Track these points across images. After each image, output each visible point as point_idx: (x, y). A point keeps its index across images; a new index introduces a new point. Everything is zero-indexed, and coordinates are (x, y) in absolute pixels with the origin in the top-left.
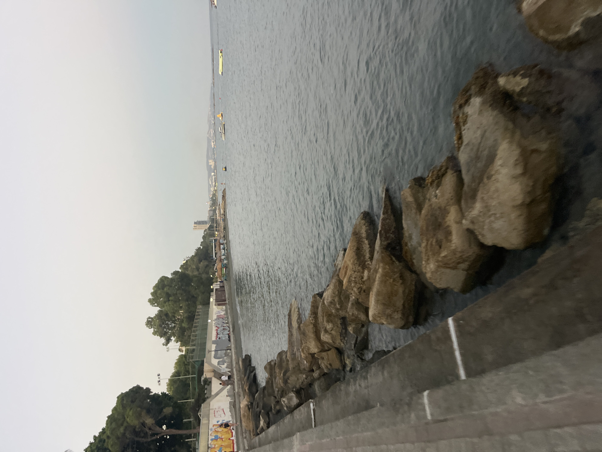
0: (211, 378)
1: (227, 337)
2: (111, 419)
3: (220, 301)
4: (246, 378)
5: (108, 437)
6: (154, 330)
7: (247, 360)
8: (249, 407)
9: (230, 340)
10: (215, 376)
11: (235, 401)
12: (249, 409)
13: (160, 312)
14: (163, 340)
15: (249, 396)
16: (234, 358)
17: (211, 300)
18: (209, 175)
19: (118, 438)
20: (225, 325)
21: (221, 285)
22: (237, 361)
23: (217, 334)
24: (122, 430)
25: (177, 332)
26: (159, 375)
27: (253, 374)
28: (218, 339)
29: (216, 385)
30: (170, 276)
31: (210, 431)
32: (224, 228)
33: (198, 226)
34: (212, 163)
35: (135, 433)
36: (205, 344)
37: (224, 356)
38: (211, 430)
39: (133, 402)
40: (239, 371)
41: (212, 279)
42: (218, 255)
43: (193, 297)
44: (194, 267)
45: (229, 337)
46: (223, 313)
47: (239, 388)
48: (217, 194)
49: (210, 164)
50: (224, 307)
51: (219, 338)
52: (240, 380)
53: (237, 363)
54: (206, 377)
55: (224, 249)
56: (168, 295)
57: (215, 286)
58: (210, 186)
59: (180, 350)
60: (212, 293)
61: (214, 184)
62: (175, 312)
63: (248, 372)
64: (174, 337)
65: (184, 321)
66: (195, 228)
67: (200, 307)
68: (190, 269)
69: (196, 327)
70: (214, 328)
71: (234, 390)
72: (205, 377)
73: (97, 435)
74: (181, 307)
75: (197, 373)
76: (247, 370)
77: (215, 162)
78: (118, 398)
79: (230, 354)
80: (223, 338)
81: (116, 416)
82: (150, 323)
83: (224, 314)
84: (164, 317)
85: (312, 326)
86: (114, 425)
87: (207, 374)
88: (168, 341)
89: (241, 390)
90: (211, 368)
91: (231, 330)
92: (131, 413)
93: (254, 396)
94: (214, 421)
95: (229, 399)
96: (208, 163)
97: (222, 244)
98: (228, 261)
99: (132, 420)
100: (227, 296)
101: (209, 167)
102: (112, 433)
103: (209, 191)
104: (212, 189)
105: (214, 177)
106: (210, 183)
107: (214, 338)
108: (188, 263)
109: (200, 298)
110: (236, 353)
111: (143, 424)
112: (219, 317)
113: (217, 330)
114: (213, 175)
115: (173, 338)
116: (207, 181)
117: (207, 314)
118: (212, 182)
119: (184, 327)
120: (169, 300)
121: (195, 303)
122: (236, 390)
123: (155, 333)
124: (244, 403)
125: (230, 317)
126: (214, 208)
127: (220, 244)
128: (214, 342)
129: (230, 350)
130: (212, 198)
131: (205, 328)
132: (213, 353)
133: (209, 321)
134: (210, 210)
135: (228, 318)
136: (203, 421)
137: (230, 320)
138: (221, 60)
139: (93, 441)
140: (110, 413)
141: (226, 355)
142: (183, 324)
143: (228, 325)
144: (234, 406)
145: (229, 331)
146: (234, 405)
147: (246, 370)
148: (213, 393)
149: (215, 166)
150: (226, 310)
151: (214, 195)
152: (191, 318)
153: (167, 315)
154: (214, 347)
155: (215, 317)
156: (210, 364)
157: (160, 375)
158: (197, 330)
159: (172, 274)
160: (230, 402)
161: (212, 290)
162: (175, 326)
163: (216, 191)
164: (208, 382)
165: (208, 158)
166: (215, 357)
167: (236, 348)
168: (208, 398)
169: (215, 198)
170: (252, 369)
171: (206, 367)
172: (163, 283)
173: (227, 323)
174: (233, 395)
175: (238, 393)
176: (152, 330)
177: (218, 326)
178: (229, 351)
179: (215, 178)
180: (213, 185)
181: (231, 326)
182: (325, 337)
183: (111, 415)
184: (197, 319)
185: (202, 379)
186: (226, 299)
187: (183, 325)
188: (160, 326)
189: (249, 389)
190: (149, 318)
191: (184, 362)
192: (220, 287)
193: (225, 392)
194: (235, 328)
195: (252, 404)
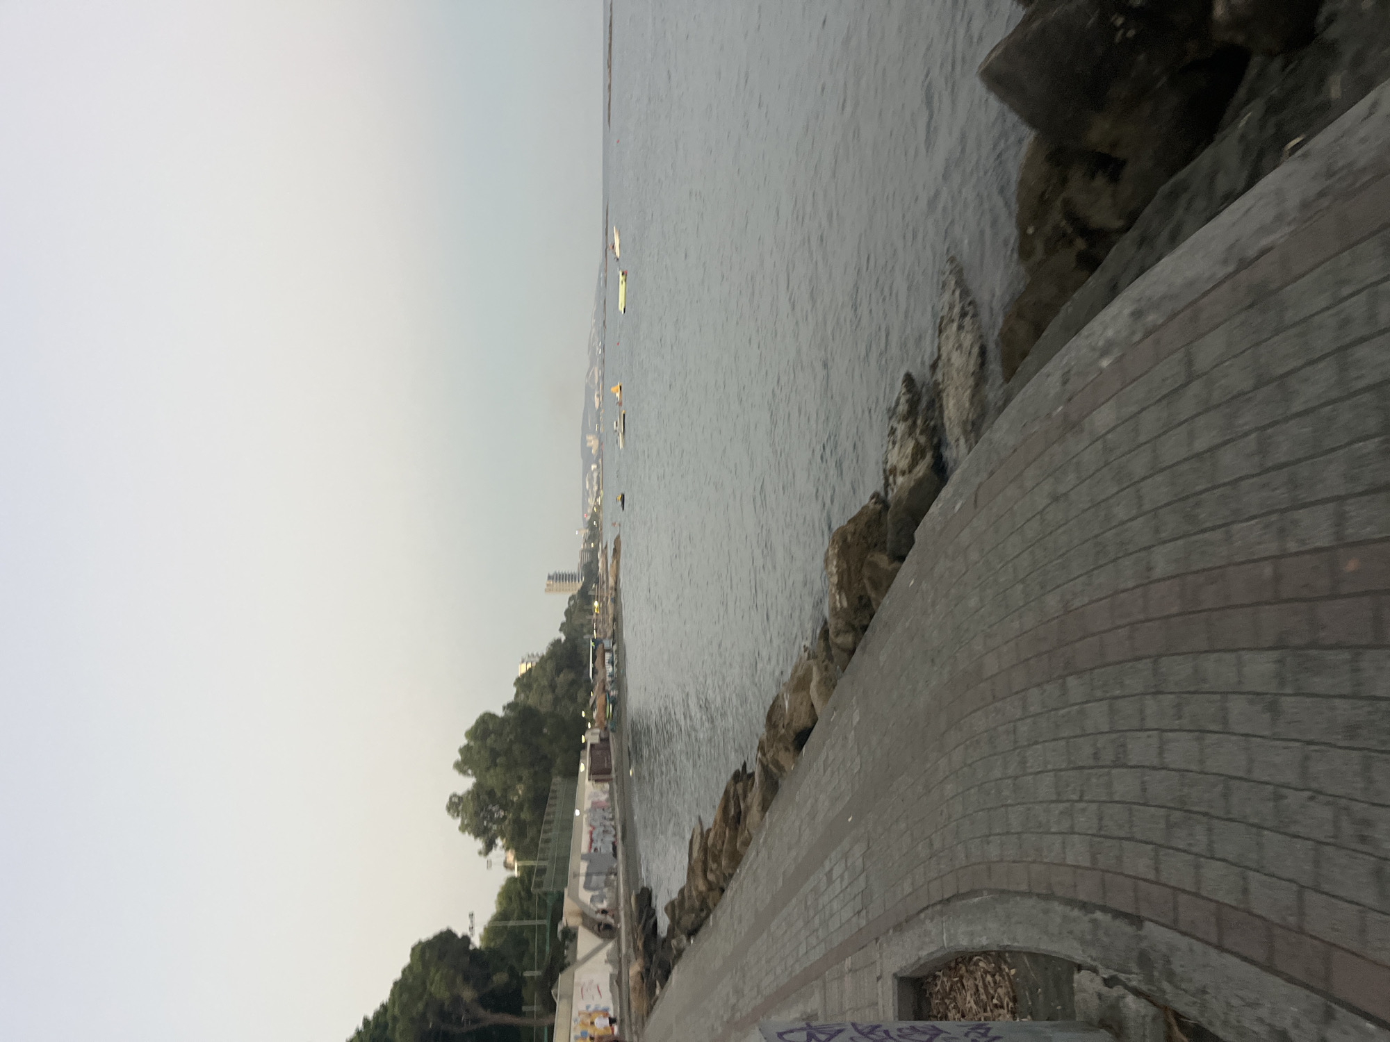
0: (577, 929)
1: (611, 849)
2: (400, 988)
3: (599, 773)
4: (641, 926)
5: (395, 1019)
6: (462, 822)
7: (645, 898)
8: (644, 975)
9: (615, 854)
10: (584, 925)
11: (620, 972)
12: (642, 979)
13: (478, 786)
14: (479, 844)
15: (644, 958)
16: (622, 891)
17: (582, 768)
18: (586, 469)
19: (412, 1020)
20: (608, 823)
21: (603, 736)
22: (628, 896)
23: (592, 841)
24: (420, 1006)
25: (509, 828)
26: (472, 915)
27: (652, 921)
28: (592, 851)
29: (586, 941)
30: (500, 713)
31: (573, 1023)
32: (615, 620)
33: (556, 585)
34: (593, 442)
35: (443, 1015)
36: (566, 859)
37: (603, 885)
38: (576, 1020)
39: (440, 958)
40: (629, 916)
41: (585, 721)
42: (600, 676)
43: (545, 757)
44: (546, 683)
45: (615, 849)
46: (604, 797)
47: (628, 947)
48: (601, 515)
49: (588, 444)
50: (607, 786)
51: (596, 850)
52: (632, 931)
53: (628, 901)
54: (567, 925)
55: (612, 663)
56: (494, 754)
57: (590, 737)
58: (585, 494)
59: (507, 866)
60: (582, 753)
61: (595, 488)
62: (507, 789)
63: (644, 917)
64: (502, 839)
65: (525, 809)
66: (549, 589)
67: (557, 779)
68: (535, 686)
69: (550, 822)
70: (586, 829)
71: (619, 950)
72: (565, 924)
73: (370, 1016)
74: (520, 779)
75: (549, 916)
76: (643, 913)
77: (601, 444)
78: (413, 949)
79: (615, 884)
80: (603, 851)
81: (410, 980)
82: (455, 805)
83: (607, 800)
84: (484, 797)
85: (700, 864)
86: (405, 997)
87: (569, 919)
88: (490, 846)
89: (631, 950)
90: (576, 908)
91: (619, 835)
92: (437, 978)
93: (651, 957)
94: (579, 1005)
95: (609, 969)
96: (584, 441)
97: (610, 651)
98: (619, 692)
99: (438, 989)
100: (613, 762)
101: (585, 450)
102: (402, 1012)
103: (585, 504)
104: (591, 501)
105: (595, 475)
106: (587, 487)
107: (584, 848)
108: (533, 673)
109: (558, 761)
110: (627, 882)
111: (457, 1000)
112: (595, 806)
113: (591, 833)
114: (594, 469)
115: (499, 842)
116: (581, 482)
117: (571, 799)
118: (591, 486)
119: (525, 821)
120: (496, 765)
121: (547, 771)
122: (624, 951)
123: (463, 828)
124: (635, 968)
125: (617, 810)
126: (592, 545)
127: (605, 651)
128: (584, 857)
129: (616, 874)
130: (590, 522)
131: (568, 825)
132: (582, 879)
133: (577, 813)
134: (583, 551)
135: (613, 810)
136: (561, 1007)
137: (618, 816)
138: (622, 288)
139: (361, 1026)
140: (398, 975)
141: (608, 884)
142: (521, 814)
143: (613, 823)
144: (619, 982)
145: (615, 836)
146: (617, 981)
147: (641, 912)
148: (580, 956)
149: (600, 453)
150: (611, 793)
151: (595, 516)
152: (540, 800)
153: (491, 793)
154: (584, 867)
155: (587, 805)
156: (575, 899)
157: (475, 916)
158: (551, 830)
159: (504, 708)
160: (611, 976)
161: (584, 746)
162: (505, 817)
163: (599, 507)
164: (571, 935)
165: (585, 431)
166: (587, 886)
167: (627, 871)
168: (569, 964)
169: (597, 523)
170: (651, 913)
171: (568, 905)
172: (485, 728)
173: (612, 819)
174: (618, 961)
175: (626, 954)
176: (458, 821)
177: (594, 824)
178: (613, 877)
179: (598, 477)
180: (592, 492)
181: (619, 828)
182: (711, 877)
183: (400, 980)
184: (551, 805)
185: (560, 928)
186: (611, 769)
187: (523, 816)
188: (476, 814)
189: (645, 945)
190: (455, 795)
191: (520, 893)
192: (601, 740)
193: (602, 955)
194: (627, 833)
195: (648, 970)
